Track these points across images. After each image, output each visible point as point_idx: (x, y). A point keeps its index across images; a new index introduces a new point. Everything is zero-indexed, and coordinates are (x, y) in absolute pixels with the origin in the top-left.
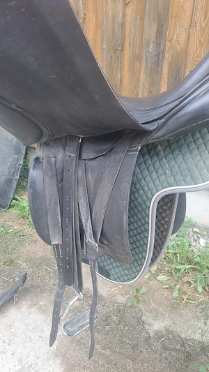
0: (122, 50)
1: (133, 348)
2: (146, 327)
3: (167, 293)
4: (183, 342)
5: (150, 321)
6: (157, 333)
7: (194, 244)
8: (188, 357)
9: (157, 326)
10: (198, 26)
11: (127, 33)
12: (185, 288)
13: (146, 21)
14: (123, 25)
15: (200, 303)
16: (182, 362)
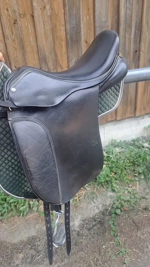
2: (73, 228)
4: (94, 219)
6: (80, 226)
9: (77, 223)
10: (10, 38)
15: (85, 195)
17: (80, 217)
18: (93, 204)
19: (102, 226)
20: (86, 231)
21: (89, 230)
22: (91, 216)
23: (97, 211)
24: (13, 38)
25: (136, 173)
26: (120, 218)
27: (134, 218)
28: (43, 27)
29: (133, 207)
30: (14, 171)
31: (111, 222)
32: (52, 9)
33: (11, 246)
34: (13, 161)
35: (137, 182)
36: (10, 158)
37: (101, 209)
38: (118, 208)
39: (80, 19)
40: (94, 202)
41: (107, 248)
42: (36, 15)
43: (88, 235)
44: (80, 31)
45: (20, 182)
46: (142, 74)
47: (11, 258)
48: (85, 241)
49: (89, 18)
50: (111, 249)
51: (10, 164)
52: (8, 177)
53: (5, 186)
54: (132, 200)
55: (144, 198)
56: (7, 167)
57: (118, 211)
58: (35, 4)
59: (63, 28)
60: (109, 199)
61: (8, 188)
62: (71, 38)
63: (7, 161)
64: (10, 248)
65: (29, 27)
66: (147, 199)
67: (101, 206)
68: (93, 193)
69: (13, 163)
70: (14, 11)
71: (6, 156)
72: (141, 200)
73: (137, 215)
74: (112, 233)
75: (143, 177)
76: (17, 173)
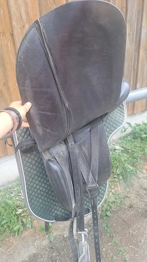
25: (114, 175)
26: (111, 220)
27: (123, 217)
29: (120, 207)
30: (43, 198)
31: (104, 225)
34: (41, 188)
35: (118, 183)
36: (38, 187)
38: (107, 210)
41: (107, 250)
42: (15, 33)
45: (50, 206)
50: (111, 250)
51: (39, 191)
52: (38, 204)
53: (37, 212)
54: (117, 200)
55: (126, 197)
56: (36, 195)
57: (108, 213)
58: (14, 23)
61: (40, 214)
63: (36, 190)
65: (9, 45)
66: (129, 197)
69: (41, 191)
71: (35, 186)
72: (124, 199)
74: (108, 235)
75: (121, 178)
76: (46, 199)
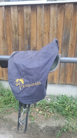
0: (19, 47)
1: (37, 134)
2: (40, 127)
3: (43, 116)
4: (51, 128)
5: (40, 125)
6: (43, 128)
7: (47, 101)
8: (54, 131)
9: (43, 126)
10: (38, 41)
11: (20, 43)
12: (48, 113)
13: (25, 40)
14: (18, 41)
15: (53, 116)
16: (52, 133)
17: (45, 124)
18: (55, 122)
19: (53, 133)
20: (45, 131)
21: (46, 131)
22: (51, 126)
23: (55, 125)
24: (40, 41)
26: (64, 134)
27: (72, 137)
28: (52, 37)
32: (57, 31)
33: (14, 122)
37: (57, 125)
39: (69, 35)
40: (56, 121)
42: (50, 33)
43: (44, 133)
44: (69, 40)
46: (67, 60)
47: (11, 127)
48: (42, 135)
49: (75, 35)
57: (65, 130)
58: (50, 29)
59: (61, 38)
60: (64, 123)
62: (64, 43)
64: (13, 123)
65: (47, 37)
67: (58, 124)
68: (57, 117)
70: (42, 31)
73: (74, 136)
